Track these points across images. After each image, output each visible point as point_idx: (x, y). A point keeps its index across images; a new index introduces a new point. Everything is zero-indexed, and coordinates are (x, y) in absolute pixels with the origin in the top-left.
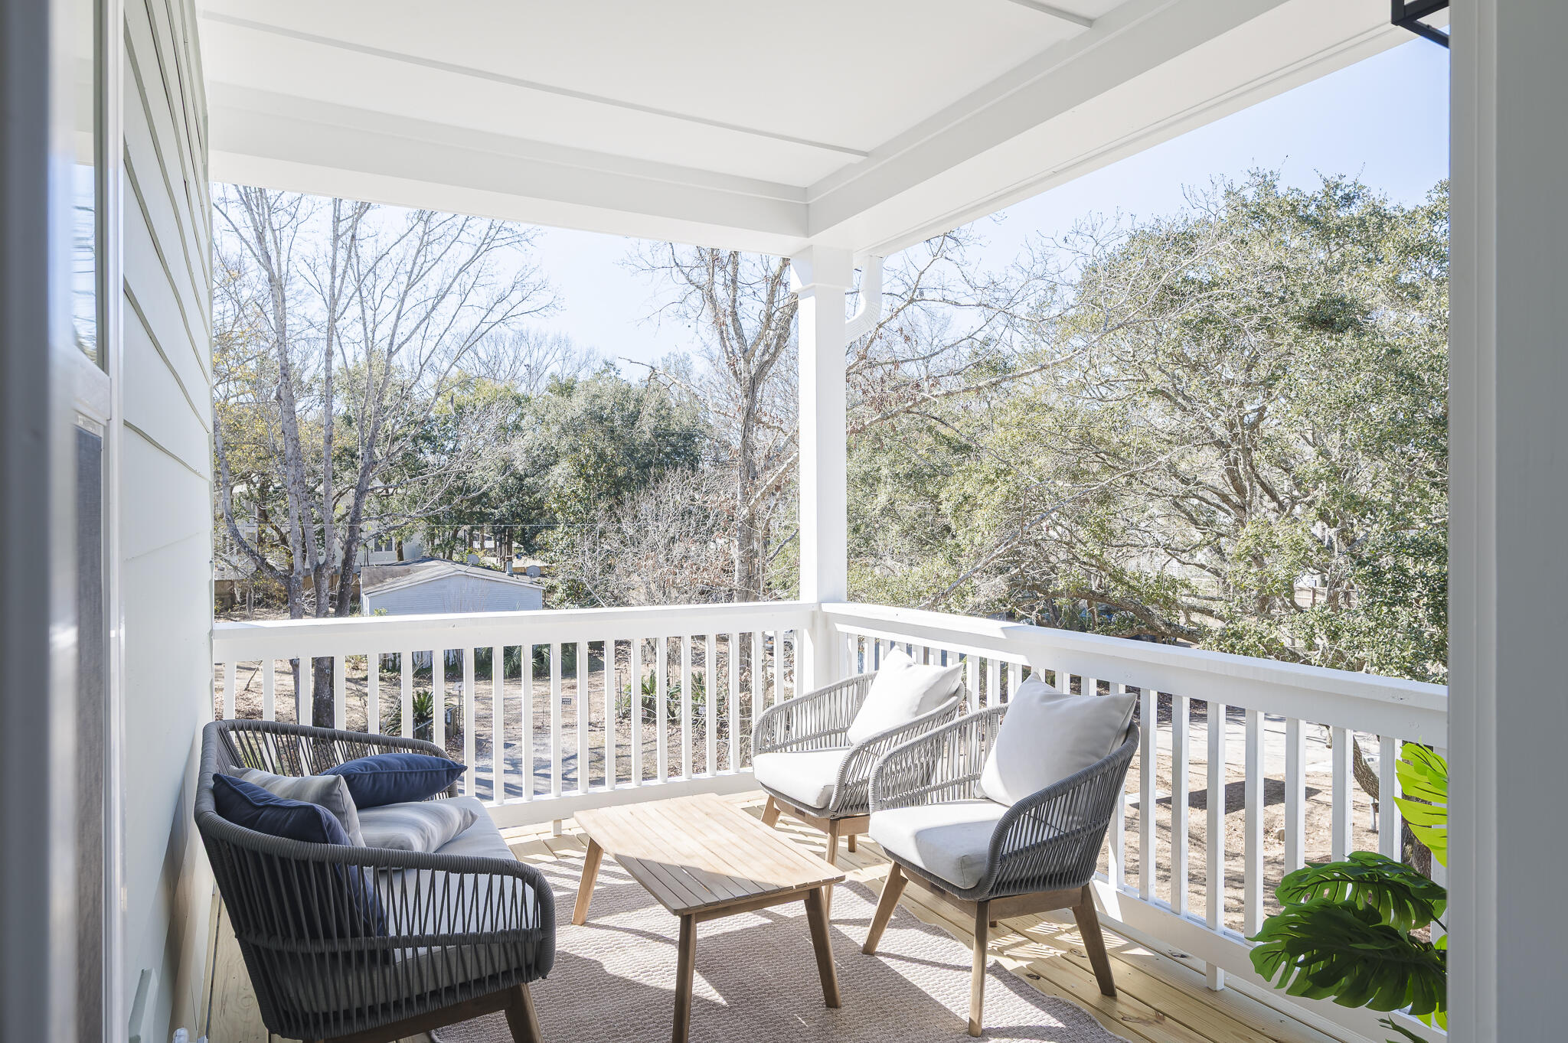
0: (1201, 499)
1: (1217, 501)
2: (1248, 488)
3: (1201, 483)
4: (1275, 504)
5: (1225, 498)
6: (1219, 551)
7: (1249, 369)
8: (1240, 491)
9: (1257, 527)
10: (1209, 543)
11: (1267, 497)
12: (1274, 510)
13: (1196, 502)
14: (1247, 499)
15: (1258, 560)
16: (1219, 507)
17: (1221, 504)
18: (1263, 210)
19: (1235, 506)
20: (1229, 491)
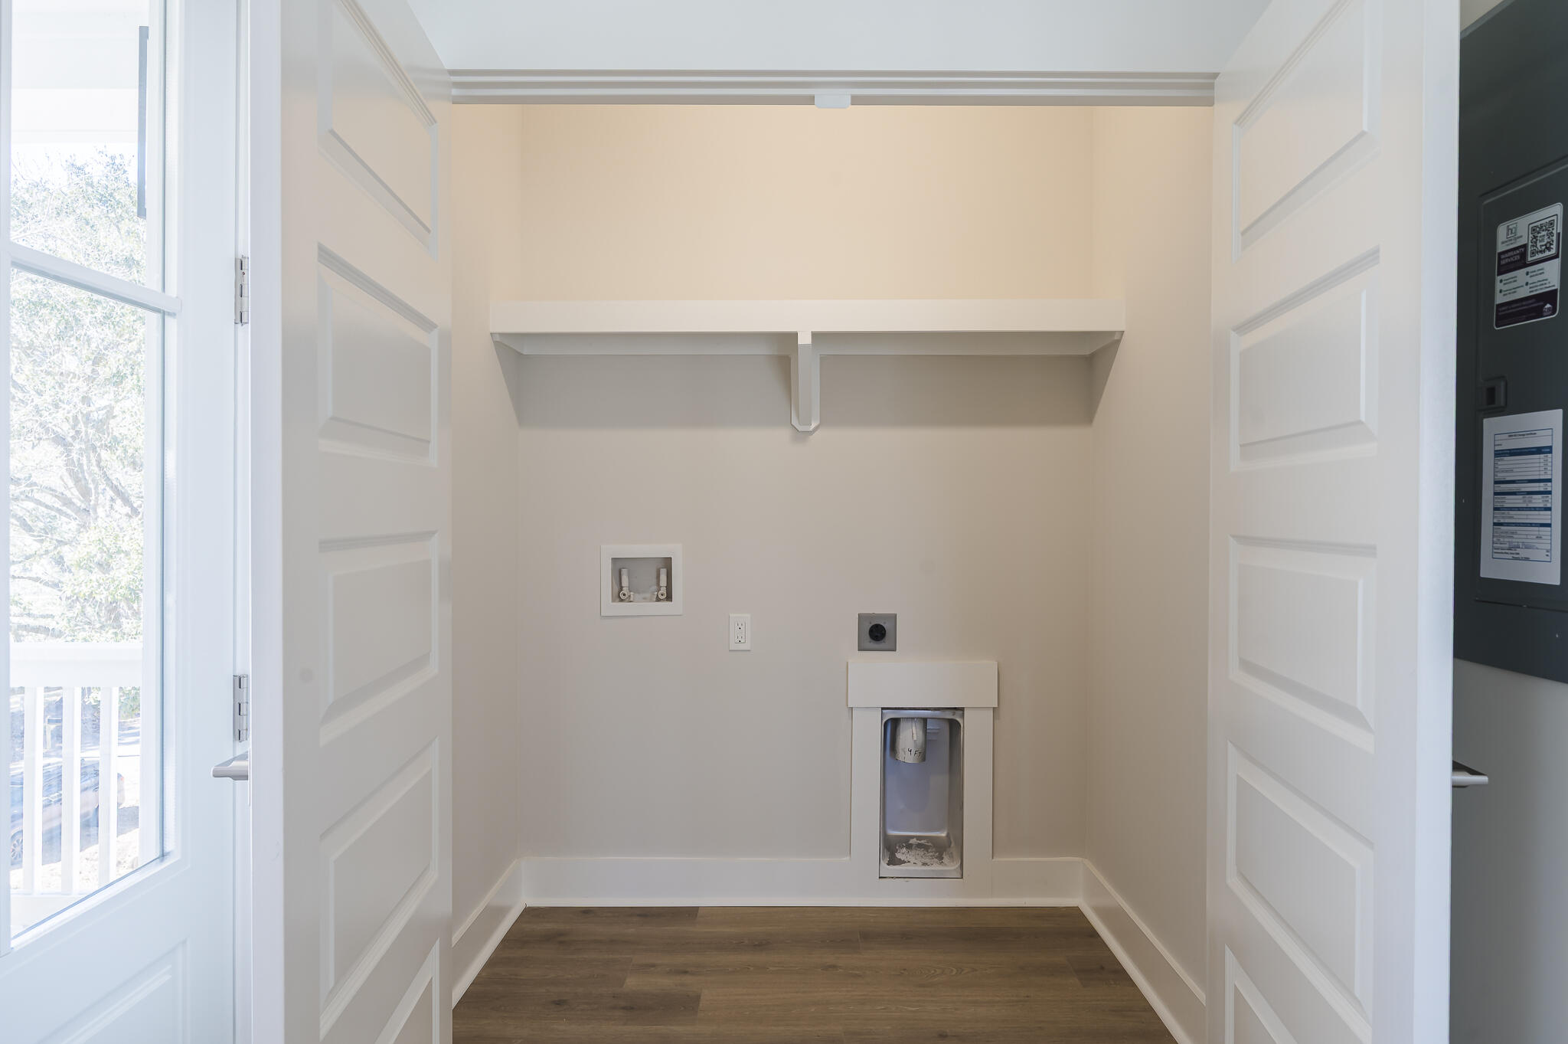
0: (39, 502)
1: (58, 505)
2: (93, 491)
3: (35, 484)
4: (127, 510)
5: (68, 502)
6: (60, 561)
7: (96, 362)
8: (85, 493)
9: (100, 532)
10: (47, 552)
11: (119, 502)
12: (127, 515)
13: (30, 505)
14: (92, 503)
15: (104, 567)
16: (59, 511)
17: (64, 509)
18: (111, 195)
19: (78, 510)
20: (74, 494)
